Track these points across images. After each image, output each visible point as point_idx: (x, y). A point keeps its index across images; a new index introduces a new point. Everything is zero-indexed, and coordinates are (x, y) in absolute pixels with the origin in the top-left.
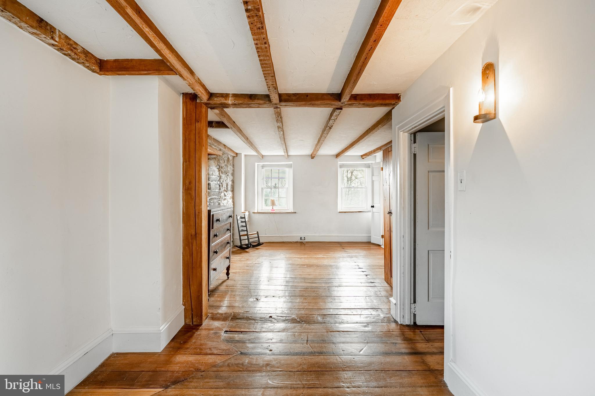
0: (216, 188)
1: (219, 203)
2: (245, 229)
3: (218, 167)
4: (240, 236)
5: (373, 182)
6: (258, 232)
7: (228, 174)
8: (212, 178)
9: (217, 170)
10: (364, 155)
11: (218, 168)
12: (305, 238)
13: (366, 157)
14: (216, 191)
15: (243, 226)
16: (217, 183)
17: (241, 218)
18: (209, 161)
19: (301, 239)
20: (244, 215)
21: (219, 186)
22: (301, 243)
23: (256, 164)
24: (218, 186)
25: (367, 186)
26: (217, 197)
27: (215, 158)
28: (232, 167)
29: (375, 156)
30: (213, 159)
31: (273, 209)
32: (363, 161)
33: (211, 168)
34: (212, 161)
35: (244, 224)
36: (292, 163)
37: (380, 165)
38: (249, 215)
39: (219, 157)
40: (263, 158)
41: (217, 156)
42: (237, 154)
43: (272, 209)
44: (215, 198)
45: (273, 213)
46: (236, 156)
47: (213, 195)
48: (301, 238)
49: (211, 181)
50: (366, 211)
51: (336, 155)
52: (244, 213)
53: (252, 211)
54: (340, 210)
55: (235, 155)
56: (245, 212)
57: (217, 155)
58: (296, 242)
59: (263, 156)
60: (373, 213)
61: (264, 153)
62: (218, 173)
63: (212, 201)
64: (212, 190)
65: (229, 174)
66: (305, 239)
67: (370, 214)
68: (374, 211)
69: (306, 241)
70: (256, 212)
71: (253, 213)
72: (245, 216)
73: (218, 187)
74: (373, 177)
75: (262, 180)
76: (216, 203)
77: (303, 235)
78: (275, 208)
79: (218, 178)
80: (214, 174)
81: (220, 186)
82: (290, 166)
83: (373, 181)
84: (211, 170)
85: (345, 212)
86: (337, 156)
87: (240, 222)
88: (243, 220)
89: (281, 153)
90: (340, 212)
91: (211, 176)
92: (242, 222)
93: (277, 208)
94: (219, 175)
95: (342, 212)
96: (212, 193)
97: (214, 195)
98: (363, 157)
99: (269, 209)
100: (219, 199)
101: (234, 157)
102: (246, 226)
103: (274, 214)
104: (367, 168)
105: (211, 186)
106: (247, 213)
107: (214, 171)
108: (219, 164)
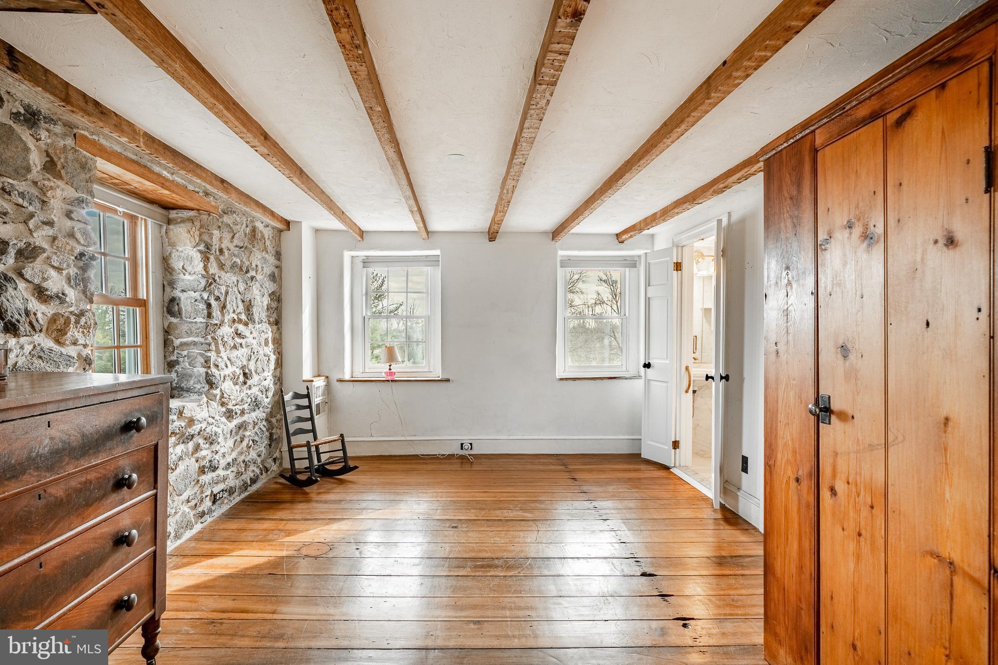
0: (196, 311)
1: (207, 357)
2: (307, 425)
3: (202, 247)
4: (291, 449)
5: (648, 301)
6: (342, 436)
7: (252, 273)
8: (183, 280)
9: (199, 255)
10: (625, 231)
11: (200, 252)
12: (471, 444)
13: (631, 237)
14: (196, 322)
15: (301, 419)
16: (199, 298)
17: (297, 396)
18: (171, 227)
19: (462, 449)
20: (308, 388)
21: (205, 307)
22: (462, 457)
23: (347, 255)
24: (202, 306)
25: (627, 315)
26: (202, 340)
27: (191, 220)
28: (271, 259)
29: (652, 236)
30: (183, 221)
31: (391, 371)
32: (621, 250)
33: (180, 249)
34: (180, 229)
35: (306, 413)
36: (437, 252)
37: (672, 258)
38: (328, 386)
39: (205, 217)
40: (362, 237)
41: (200, 214)
42: (288, 223)
43: (388, 370)
44: (195, 344)
45: (388, 381)
46: (285, 227)
47: (189, 333)
48: (462, 444)
49: (179, 289)
50: (627, 376)
51: (553, 233)
52: (308, 384)
53: (334, 376)
54: (560, 374)
55: (279, 226)
56: (312, 381)
57: (198, 210)
58: (449, 455)
59: (362, 233)
60: (648, 382)
61: (365, 226)
62: (202, 265)
63: (185, 353)
64: (184, 318)
65: (259, 277)
66: (471, 449)
67: (640, 384)
68: (649, 377)
69: (475, 452)
70: (347, 377)
71: (338, 381)
72: (308, 392)
73: (203, 310)
74: (649, 288)
75: (364, 298)
76: (196, 358)
77: (466, 438)
78: (395, 368)
79: (203, 282)
80: (189, 268)
81: (209, 306)
82: (433, 261)
83: (649, 298)
84: (180, 256)
85: (575, 379)
86: (556, 233)
87: (294, 408)
88: (305, 402)
89: (410, 224)
90: (561, 379)
91: (182, 276)
92: (299, 407)
93: (401, 369)
94: (204, 273)
95: (567, 379)
96: (184, 328)
97: (192, 333)
98: (620, 237)
99: (379, 369)
100: (206, 347)
101: (281, 231)
102: (312, 419)
103: (394, 383)
104: (627, 269)
105: (182, 306)
106: (320, 383)
107: (191, 260)
108: (206, 238)
